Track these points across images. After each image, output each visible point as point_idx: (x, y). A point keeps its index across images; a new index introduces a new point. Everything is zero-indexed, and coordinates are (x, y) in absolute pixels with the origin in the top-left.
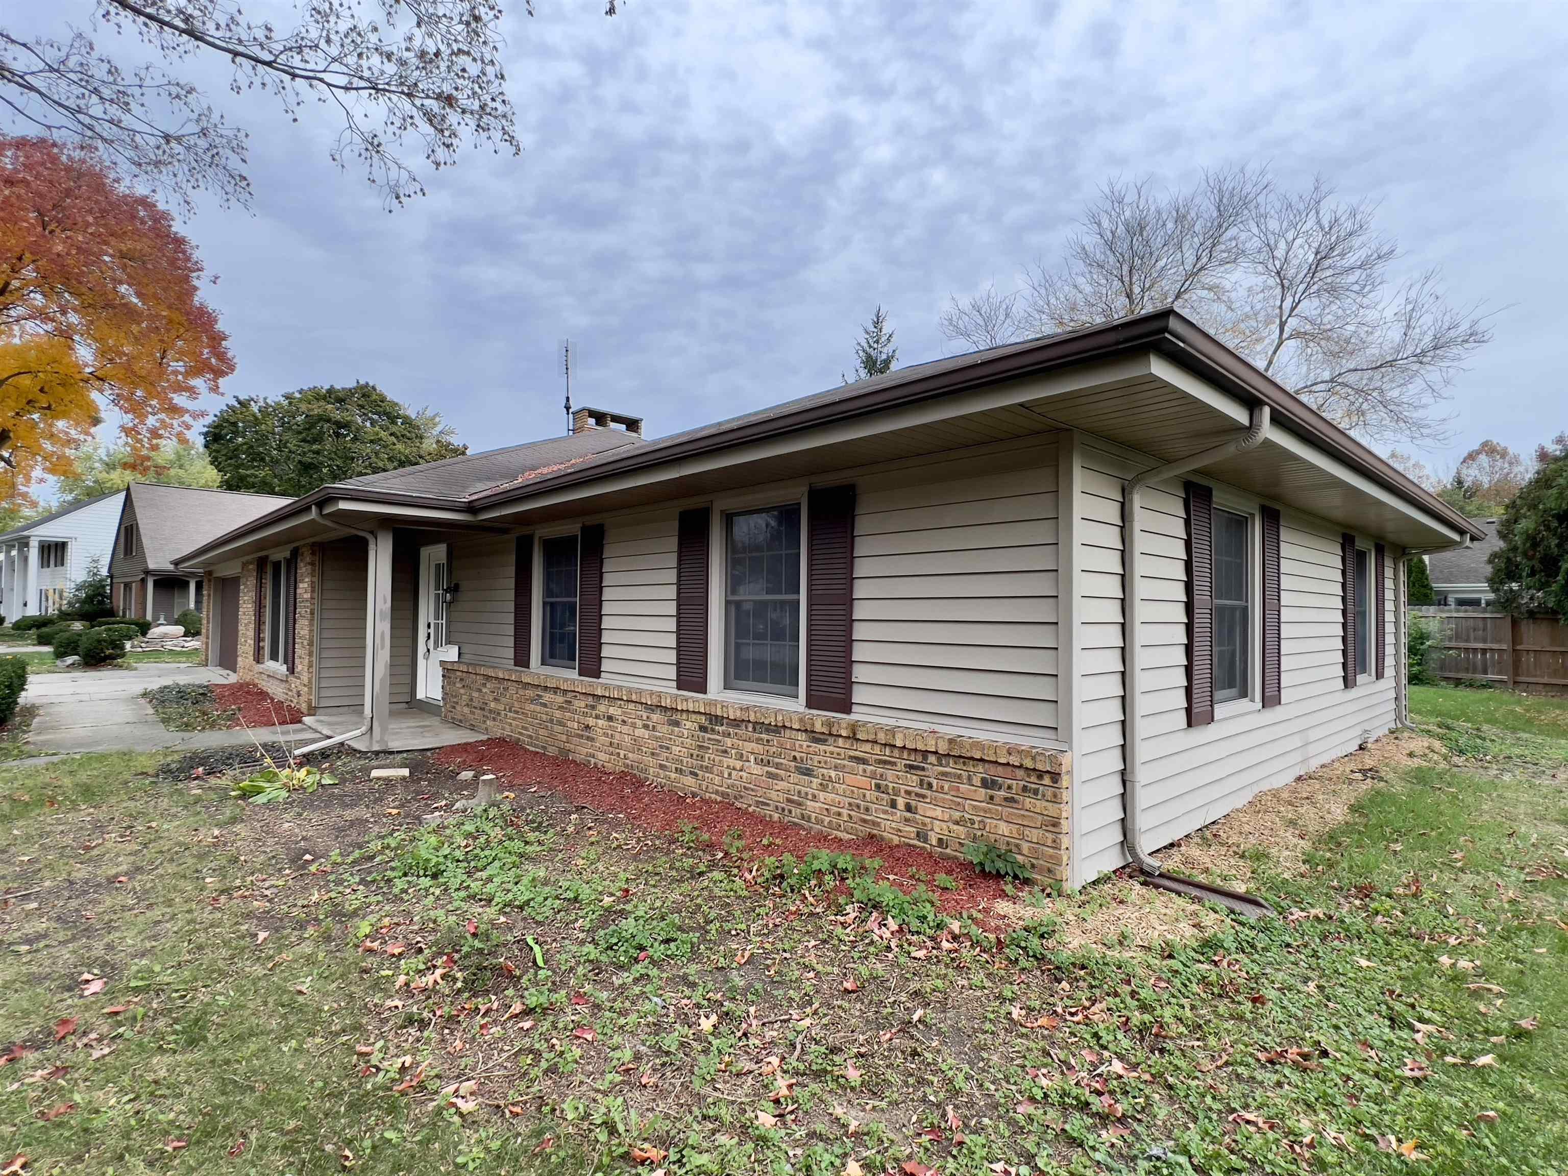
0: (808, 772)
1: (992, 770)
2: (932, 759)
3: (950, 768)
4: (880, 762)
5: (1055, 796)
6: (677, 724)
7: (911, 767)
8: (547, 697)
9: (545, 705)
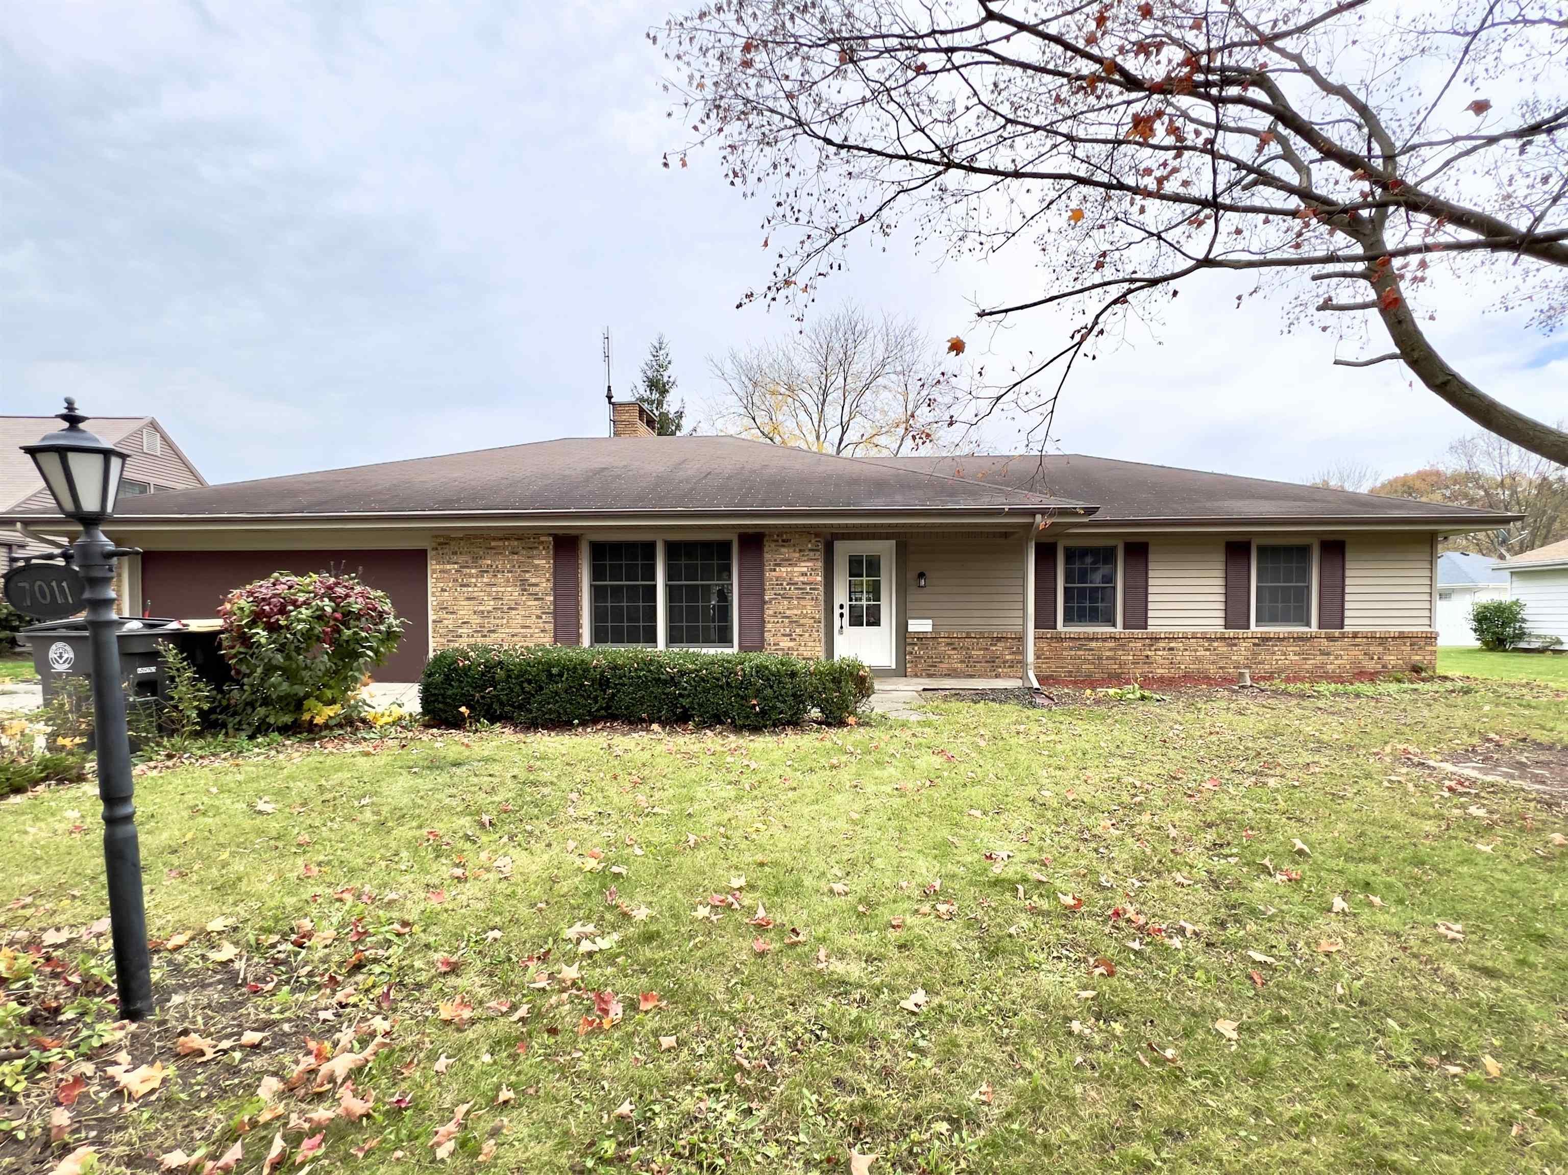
0: (1328, 654)
1: (1414, 640)
6: (1235, 645)
8: (1094, 644)
9: (1090, 650)
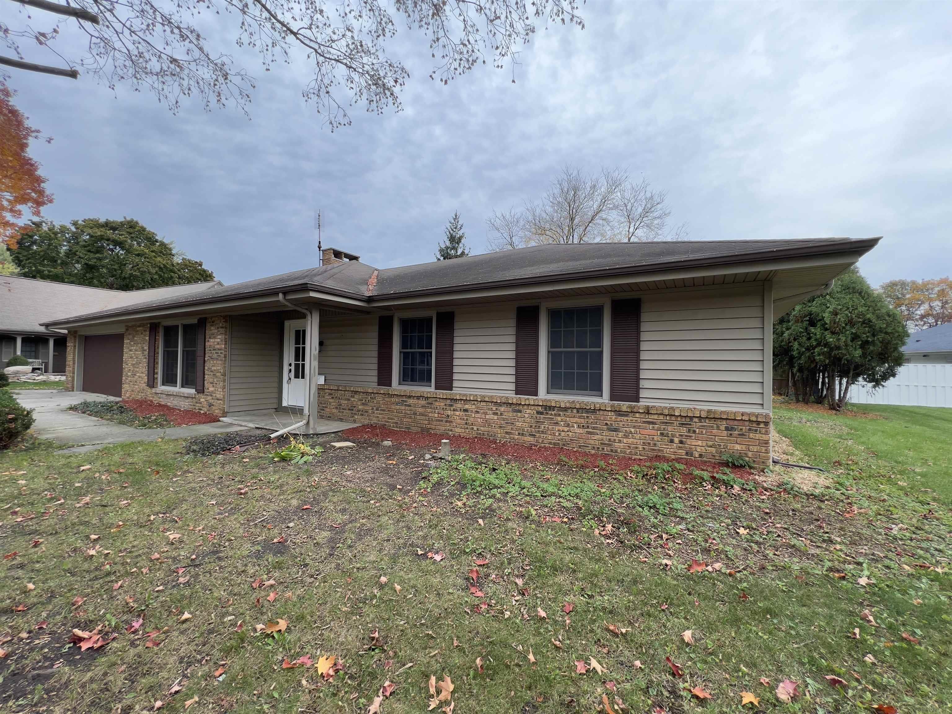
0: (616, 430)
1: (731, 423)
2: (696, 420)
3: (707, 423)
4: (663, 423)
5: (767, 431)
6: (520, 411)
7: (683, 424)
8: (411, 401)
9: (410, 406)
